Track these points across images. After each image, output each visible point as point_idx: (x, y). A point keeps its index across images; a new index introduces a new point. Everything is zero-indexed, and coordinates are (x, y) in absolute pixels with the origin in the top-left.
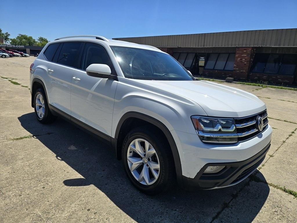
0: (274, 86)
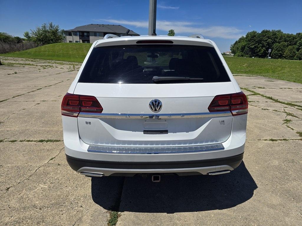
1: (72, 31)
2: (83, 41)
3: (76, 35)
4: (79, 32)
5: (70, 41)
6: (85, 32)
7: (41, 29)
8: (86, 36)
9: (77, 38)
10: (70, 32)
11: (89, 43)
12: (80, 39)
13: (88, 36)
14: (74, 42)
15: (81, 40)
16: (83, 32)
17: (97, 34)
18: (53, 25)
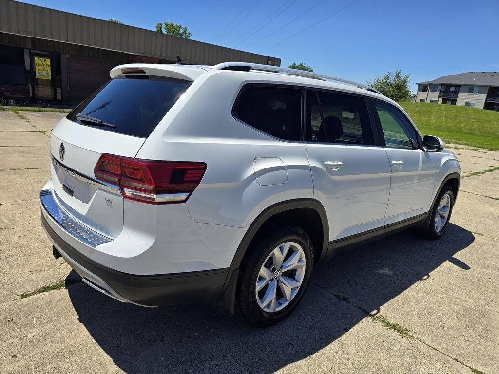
0: (27, 108)
1: (430, 84)
2: (444, 101)
3: (434, 90)
4: (442, 85)
5: (421, 101)
6: (453, 85)
7: (381, 81)
8: (452, 92)
9: (434, 96)
10: (426, 85)
11: (455, 104)
12: (439, 97)
13: (456, 93)
14: (428, 102)
15: (441, 100)
16: (448, 86)
17: (476, 89)
18: (401, 74)
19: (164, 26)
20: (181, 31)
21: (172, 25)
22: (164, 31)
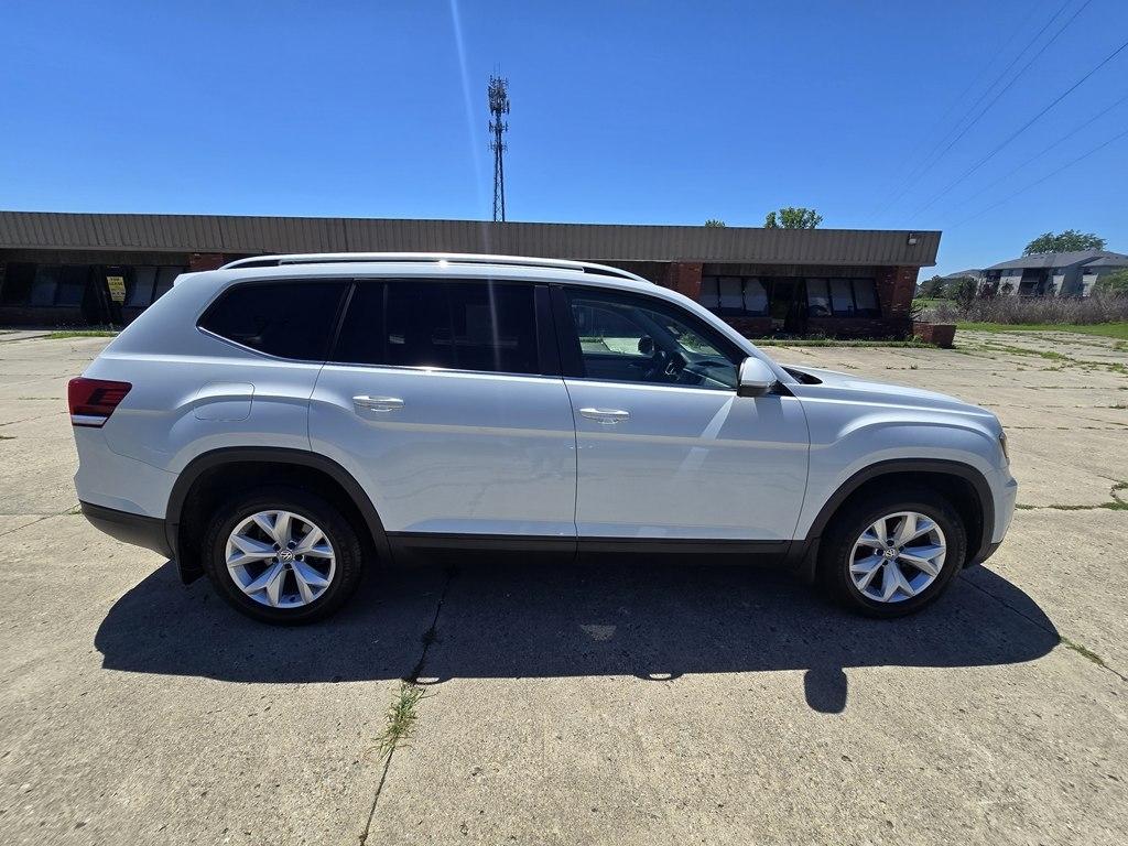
19: (778, 215)
20: (806, 216)
21: (791, 211)
22: (778, 222)
